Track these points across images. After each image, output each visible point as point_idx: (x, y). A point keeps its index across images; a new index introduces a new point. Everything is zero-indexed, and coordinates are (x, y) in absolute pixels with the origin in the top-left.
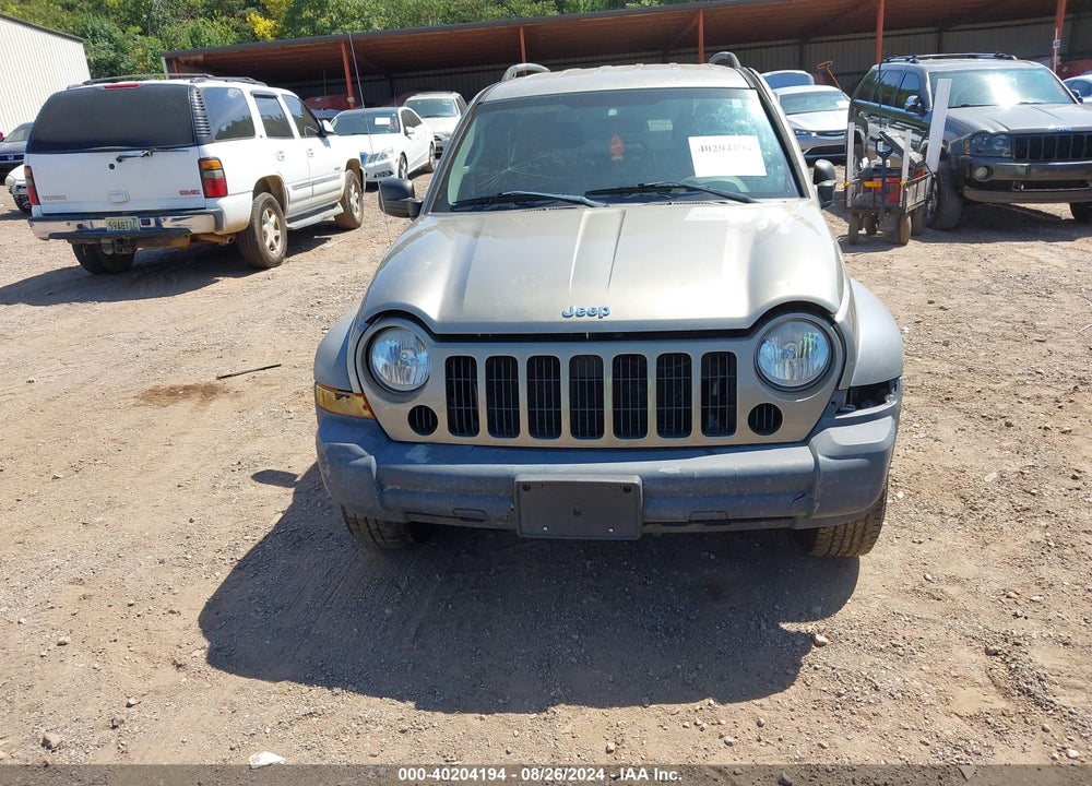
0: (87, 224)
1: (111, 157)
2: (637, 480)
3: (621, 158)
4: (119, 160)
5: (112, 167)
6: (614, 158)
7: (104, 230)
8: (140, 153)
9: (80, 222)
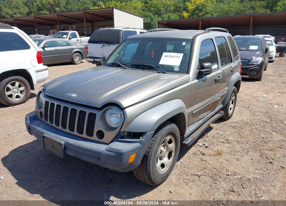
0: (95, 60)
1: (102, 45)
2: (63, 143)
3: (153, 56)
4: (103, 46)
5: (102, 47)
6: (152, 56)
7: (98, 61)
8: (107, 45)
9: (94, 59)
